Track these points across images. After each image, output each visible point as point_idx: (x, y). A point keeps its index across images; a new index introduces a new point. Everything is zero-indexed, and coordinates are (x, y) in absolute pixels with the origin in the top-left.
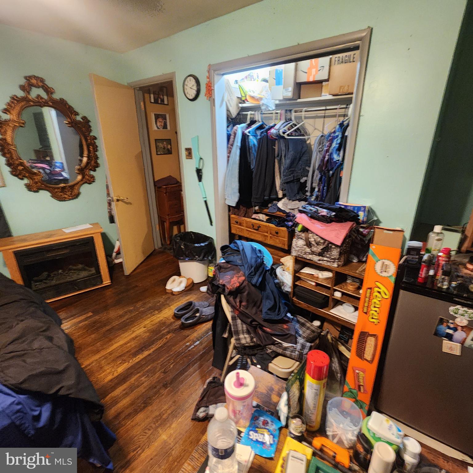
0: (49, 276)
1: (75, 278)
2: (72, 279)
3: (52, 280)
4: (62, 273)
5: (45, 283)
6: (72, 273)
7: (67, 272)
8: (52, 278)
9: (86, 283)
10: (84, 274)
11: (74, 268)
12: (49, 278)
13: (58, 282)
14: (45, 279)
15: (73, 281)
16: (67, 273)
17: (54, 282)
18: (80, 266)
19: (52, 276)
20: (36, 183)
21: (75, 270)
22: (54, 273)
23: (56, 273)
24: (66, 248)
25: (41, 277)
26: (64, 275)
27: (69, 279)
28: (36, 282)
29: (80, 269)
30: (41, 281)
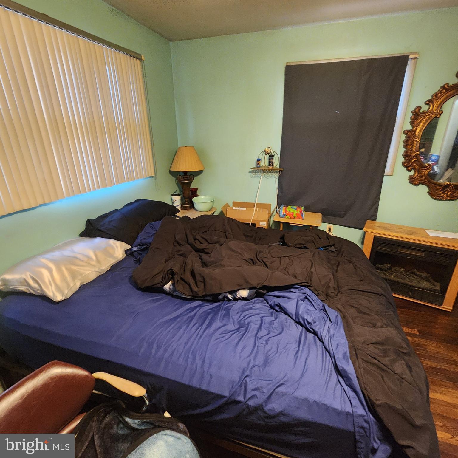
0: (390, 269)
1: (414, 284)
2: (411, 284)
3: (392, 274)
4: (403, 272)
5: (384, 274)
6: (414, 277)
7: (408, 273)
8: (391, 272)
9: (422, 294)
10: (425, 284)
11: (418, 273)
12: (389, 271)
13: (395, 279)
14: (386, 271)
15: (411, 286)
16: (408, 275)
17: (392, 277)
18: (424, 274)
19: (393, 270)
20: (421, 176)
21: (416, 275)
22: (395, 268)
23: (397, 269)
24: (422, 251)
25: (382, 267)
26: (404, 275)
27: (407, 281)
28: (377, 269)
29: (424, 277)
30: (382, 270)
